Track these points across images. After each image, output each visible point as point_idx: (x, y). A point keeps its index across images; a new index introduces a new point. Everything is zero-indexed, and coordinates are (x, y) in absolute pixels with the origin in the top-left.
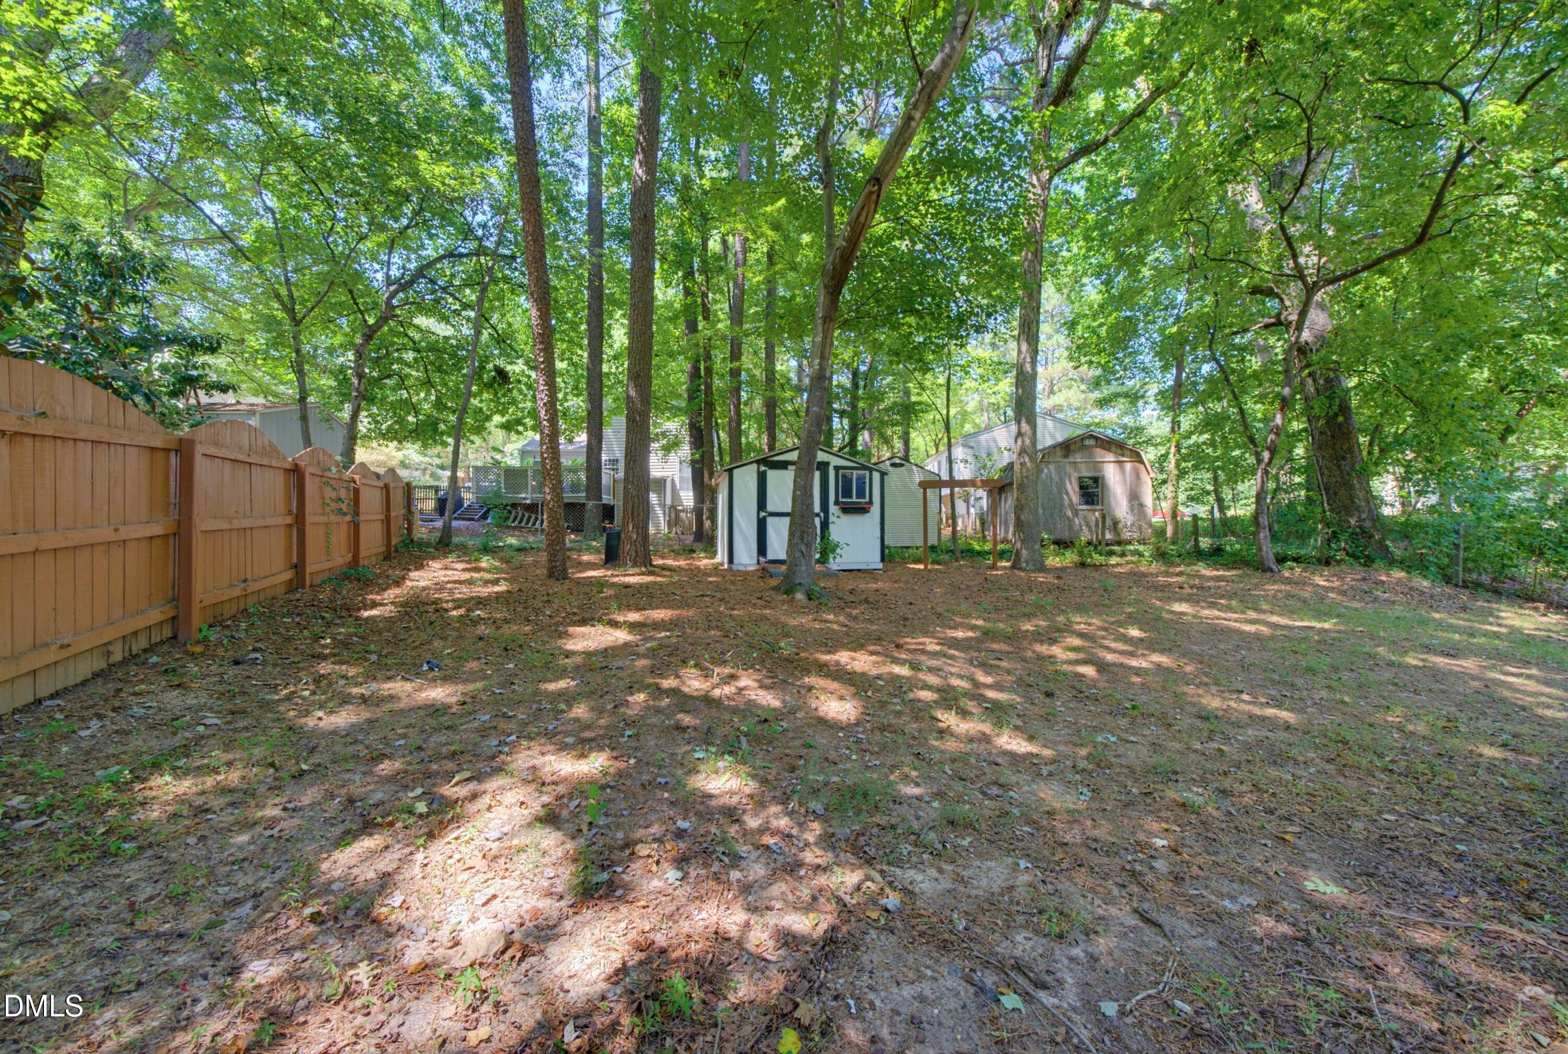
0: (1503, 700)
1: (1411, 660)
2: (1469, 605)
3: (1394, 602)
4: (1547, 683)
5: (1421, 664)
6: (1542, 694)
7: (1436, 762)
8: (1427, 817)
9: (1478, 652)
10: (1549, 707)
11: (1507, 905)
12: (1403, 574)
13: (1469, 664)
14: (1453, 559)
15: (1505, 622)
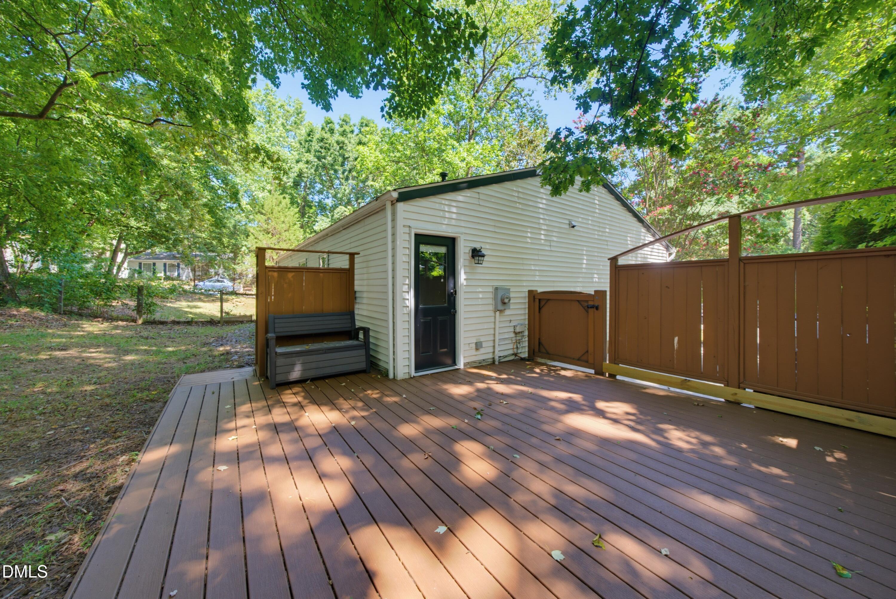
0: (91, 365)
1: (43, 356)
2: (67, 323)
3: (24, 327)
4: (107, 353)
5: (48, 357)
6: (106, 358)
7: (66, 400)
8: (69, 424)
9: (77, 345)
10: (110, 362)
11: (109, 439)
12: (28, 309)
13: (73, 352)
14: (59, 299)
15: (86, 329)
